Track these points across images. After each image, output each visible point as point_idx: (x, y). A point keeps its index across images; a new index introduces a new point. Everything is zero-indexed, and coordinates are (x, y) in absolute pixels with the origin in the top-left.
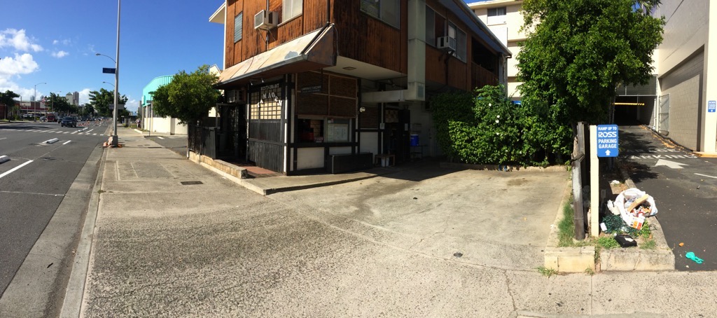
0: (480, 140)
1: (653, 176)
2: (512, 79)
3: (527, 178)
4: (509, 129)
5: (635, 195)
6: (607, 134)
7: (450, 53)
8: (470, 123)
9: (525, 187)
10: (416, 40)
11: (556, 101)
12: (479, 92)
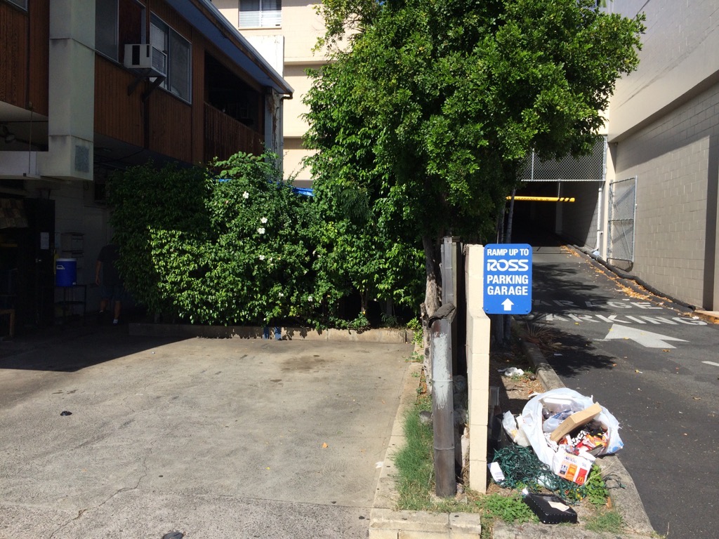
0: (224, 271)
1: (602, 362)
2: (295, 143)
3: (323, 353)
4: (287, 247)
5: (569, 403)
6: (508, 263)
7: (153, 80)
8: (200, 234)
9: (321, 374)
10: (71, 43)
11: (387, 190)
12: (221, 168)
